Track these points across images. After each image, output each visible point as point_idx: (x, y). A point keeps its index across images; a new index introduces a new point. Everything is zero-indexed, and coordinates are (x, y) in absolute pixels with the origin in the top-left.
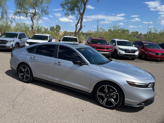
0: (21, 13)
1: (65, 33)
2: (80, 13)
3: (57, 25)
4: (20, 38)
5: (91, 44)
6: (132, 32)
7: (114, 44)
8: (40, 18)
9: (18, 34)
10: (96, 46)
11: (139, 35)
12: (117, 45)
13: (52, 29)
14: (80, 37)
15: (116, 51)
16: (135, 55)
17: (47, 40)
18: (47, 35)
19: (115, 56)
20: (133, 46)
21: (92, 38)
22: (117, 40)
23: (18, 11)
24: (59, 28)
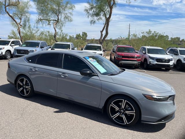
0: (44, 20)
1: (92, 41)
2: (106, 17)
3: (83, 33)
4: (42, 47)
5: (117, 52)
6: (171, 38)
7: (144, 52)
8: (62, 25)
9: (39, 43)
10: (122, 54)
11: (181, 41)
12: (147, 54)
13: (78, 37)
14: (109, 44)
15: (146, 60)
16: (170, 65)
17: (70, 49)
18: (69, 43)
19: (145, 66)
20: (167, 54)
21: (118, 45)
22: (147, 47)
23: (41, 19)
24: (85, 35)
